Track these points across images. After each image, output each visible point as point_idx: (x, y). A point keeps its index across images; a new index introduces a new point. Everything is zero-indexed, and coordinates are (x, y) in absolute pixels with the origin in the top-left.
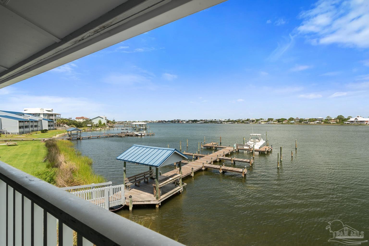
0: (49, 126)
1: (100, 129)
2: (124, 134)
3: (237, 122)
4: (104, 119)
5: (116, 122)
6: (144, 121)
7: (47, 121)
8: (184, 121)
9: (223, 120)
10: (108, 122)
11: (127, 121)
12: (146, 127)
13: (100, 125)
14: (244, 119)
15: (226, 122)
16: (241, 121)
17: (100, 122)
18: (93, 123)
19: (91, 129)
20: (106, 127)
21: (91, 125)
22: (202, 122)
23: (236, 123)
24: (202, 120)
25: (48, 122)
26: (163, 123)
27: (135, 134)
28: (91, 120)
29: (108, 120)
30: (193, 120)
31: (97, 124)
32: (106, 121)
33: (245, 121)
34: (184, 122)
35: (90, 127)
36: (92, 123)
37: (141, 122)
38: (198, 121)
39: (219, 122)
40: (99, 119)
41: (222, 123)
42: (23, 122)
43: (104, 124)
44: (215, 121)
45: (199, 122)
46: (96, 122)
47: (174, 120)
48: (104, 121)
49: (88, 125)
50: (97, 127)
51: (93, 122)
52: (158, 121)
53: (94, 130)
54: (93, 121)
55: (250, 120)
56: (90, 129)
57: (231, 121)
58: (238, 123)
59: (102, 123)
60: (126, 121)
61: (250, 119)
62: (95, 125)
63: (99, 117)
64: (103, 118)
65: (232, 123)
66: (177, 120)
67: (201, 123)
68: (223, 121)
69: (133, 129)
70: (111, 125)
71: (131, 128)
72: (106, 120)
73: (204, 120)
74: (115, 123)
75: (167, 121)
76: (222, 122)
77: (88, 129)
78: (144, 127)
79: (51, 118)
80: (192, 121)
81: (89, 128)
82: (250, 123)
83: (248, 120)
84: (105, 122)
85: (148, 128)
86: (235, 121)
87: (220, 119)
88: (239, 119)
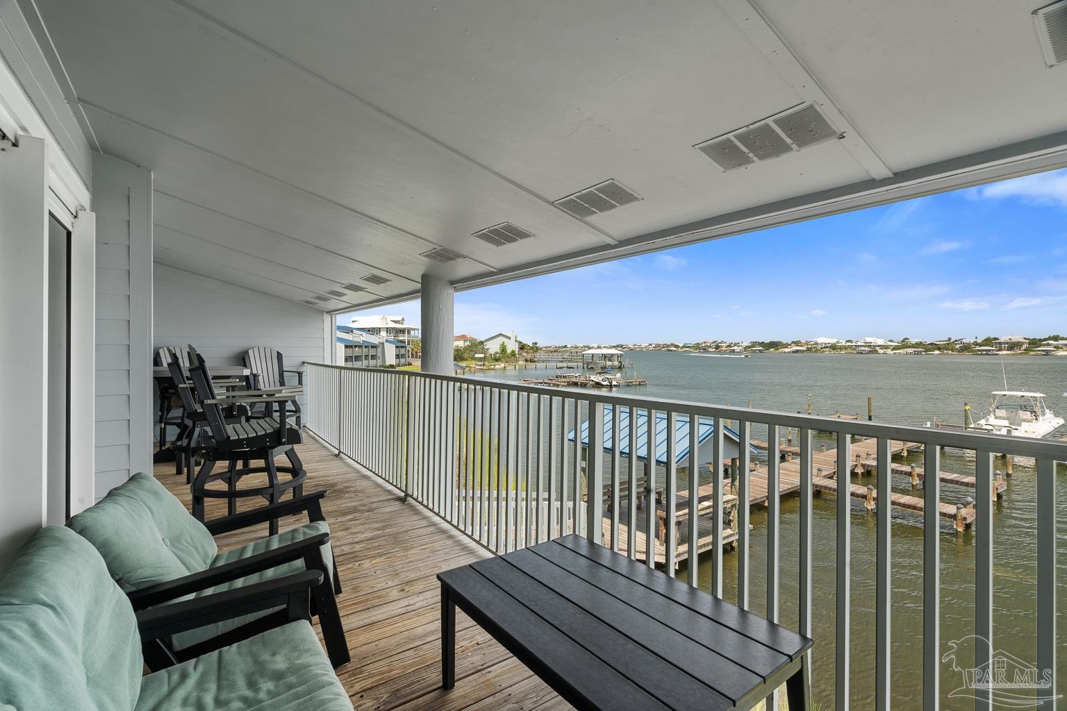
0: (398, 356)
1: (503, 365)
2: (563, 380)
3: (939, 349)
4: (513, 339)
5: (541, 349)
6: (614, 347)
7: (394, 346)
8: (735, 345)
9: (881, 342)
10: (522, 347)
11: (569, 346)
12: (620, 362)
13: (503, 355)
14: (969, 339)
15: (893, 350)
16: (958, 346)
17: (503, 349)
18: (488, 349)
19: (484, 365)
20: (517, 361)
21: (482, 356)
22: (799, 348)
23: (937, 352)
24: (797, 343)
25: (397, 347)
26: (669, 351)
27: (593, 381)
28: (482, 343)
29: (521, 343)
30: (767, 341)
31: (496, 353)
32: (517, 346)
33: (976, 344)
34: (735, 348)
35: (480, 359)
36: (484, 351)
37: (604, 347)
38: (786, 346)
39: (862, 348)
40: (501, 339)
41: (875, 352)
42: (351, 347)
43: (513, 352)
44: (850, 344)
45: (787, 350)
46: (493, 347)
47: (705, 343)
48: (512, 347)
49: (477, 356)
50: (497, 360)
51: (487, 347)
52: (654, 345)
53: (489, 369)
54: (488, 345)
55: (1000, 343)
56: (481, 365)
57: (913, 346)
58: (943, 353)
59: (509, 351)
60: (566, 346)
61: (998, 339)
62: (491, 355)
63: (501, 335)
64: (509, 338)
65: (919, 353)
66: (714, 342)
67: (797, 351)
68: (879, 346)
69: (585, 366)
70: (529, 356)
71: (581, 364)
72: (517, 344)
73: (807, 343)
74: (537, 351)
75: (681, 345)
76: (877, 348)
77: (476, 365)
78: (616, 363)
79: (400, 338)
80: (762, 344)
81: (480, 363)
82: (1001, 353)
83: (988, 341)
84: (516, 348)
85: (626, 363)
86: (932, 344)
87: (868, 340)
88: (949, 339)
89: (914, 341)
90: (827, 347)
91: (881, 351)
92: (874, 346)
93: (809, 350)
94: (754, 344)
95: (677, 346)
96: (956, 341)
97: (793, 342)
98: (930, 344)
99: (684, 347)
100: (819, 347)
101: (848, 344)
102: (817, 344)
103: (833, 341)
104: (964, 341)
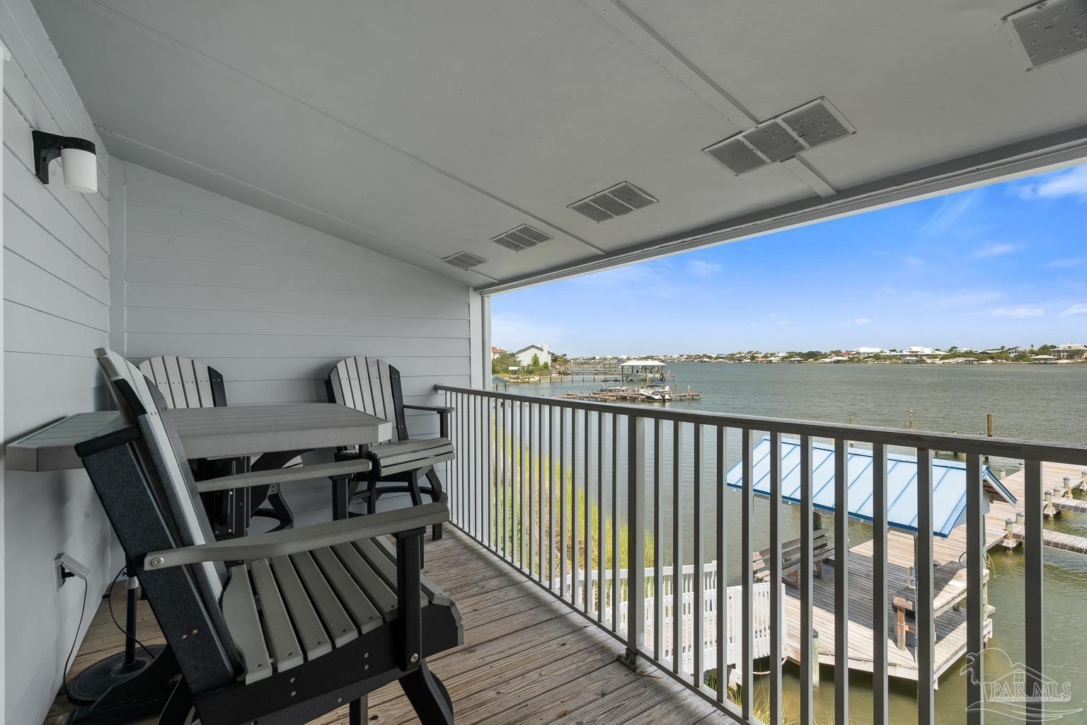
1: (537, 378)
2: (610, 394)
3: (992, 358)
4: (546, 350)
5: (569, 361)
6: (644, 358)
8: (772, 355)
9: (928, 351)
10: (555, 359)
11: (597, 358)
12: (662, 374)
13: (535, 368)
15: (941, 359)
16: (1012, 355)
17: (536, 360)
18: (520, 362)
19: (518, 378)
20: (551, 374)
21: (516, 368)
22: (840, 358)
23: (990, 361)
24: (838, 353)
26: (702, 362)
27: (642, 395)
28: (513, 355)
29: (553, 354)
30: (805, 351)
31: (529, 365)
32: (550, 358)
34: (772, 358)
35: (514, 372)
36: (517, 363)
37: (634, 359)
38: (825, 356)
39: (908, 358)
40: (533, 351)
41: (922, 361)
43: (546, 364)
44: (895, 353)
45: (827, 360)
46: (525, 359)
47: (739, 353)
48: (544, 358)
49: (510, 368)
50: (531, 373)
51: (519, 360)
52: (685, 356)
53: (524, 382)
54: (521, 357)
56: (515, 378)
57: (963, 355)
58: (996, 363)
59: (541, 363)
60: (594, 358)
62: (523, 368)
63: (533, 346)
64: (542, 350)
65: (970, 363)
66: (750, 352)
67: (838, 362)
68: (926, 355)
69: (624, 378)
70: (562, 369)
71: (621, 376)
72: (550, 356)
73: (848, 353)
74: (566, 363)
75: (714, 356)
77: (510, 378)
78: (658, 376)
80: (800, 355)
81: (514, 376)
84: (548, 360)
85: (667, 375)
86: (983, 353)
87: (915, 349)
88: (1003, 348)
89: (963, 350)
90: (870, 357)
91: (929, 361)
92: (921, 355)
93: (851, 360)
94: (791, 355)
95: (710, 357)
96: (1010, 349)
97: (832, 352)
98: (982, 353)
99: (717, 358)
100: (862, 357)
101: (892, 353)
102: (858, 353)
103: (877, 350)
104: (1020, 349)
